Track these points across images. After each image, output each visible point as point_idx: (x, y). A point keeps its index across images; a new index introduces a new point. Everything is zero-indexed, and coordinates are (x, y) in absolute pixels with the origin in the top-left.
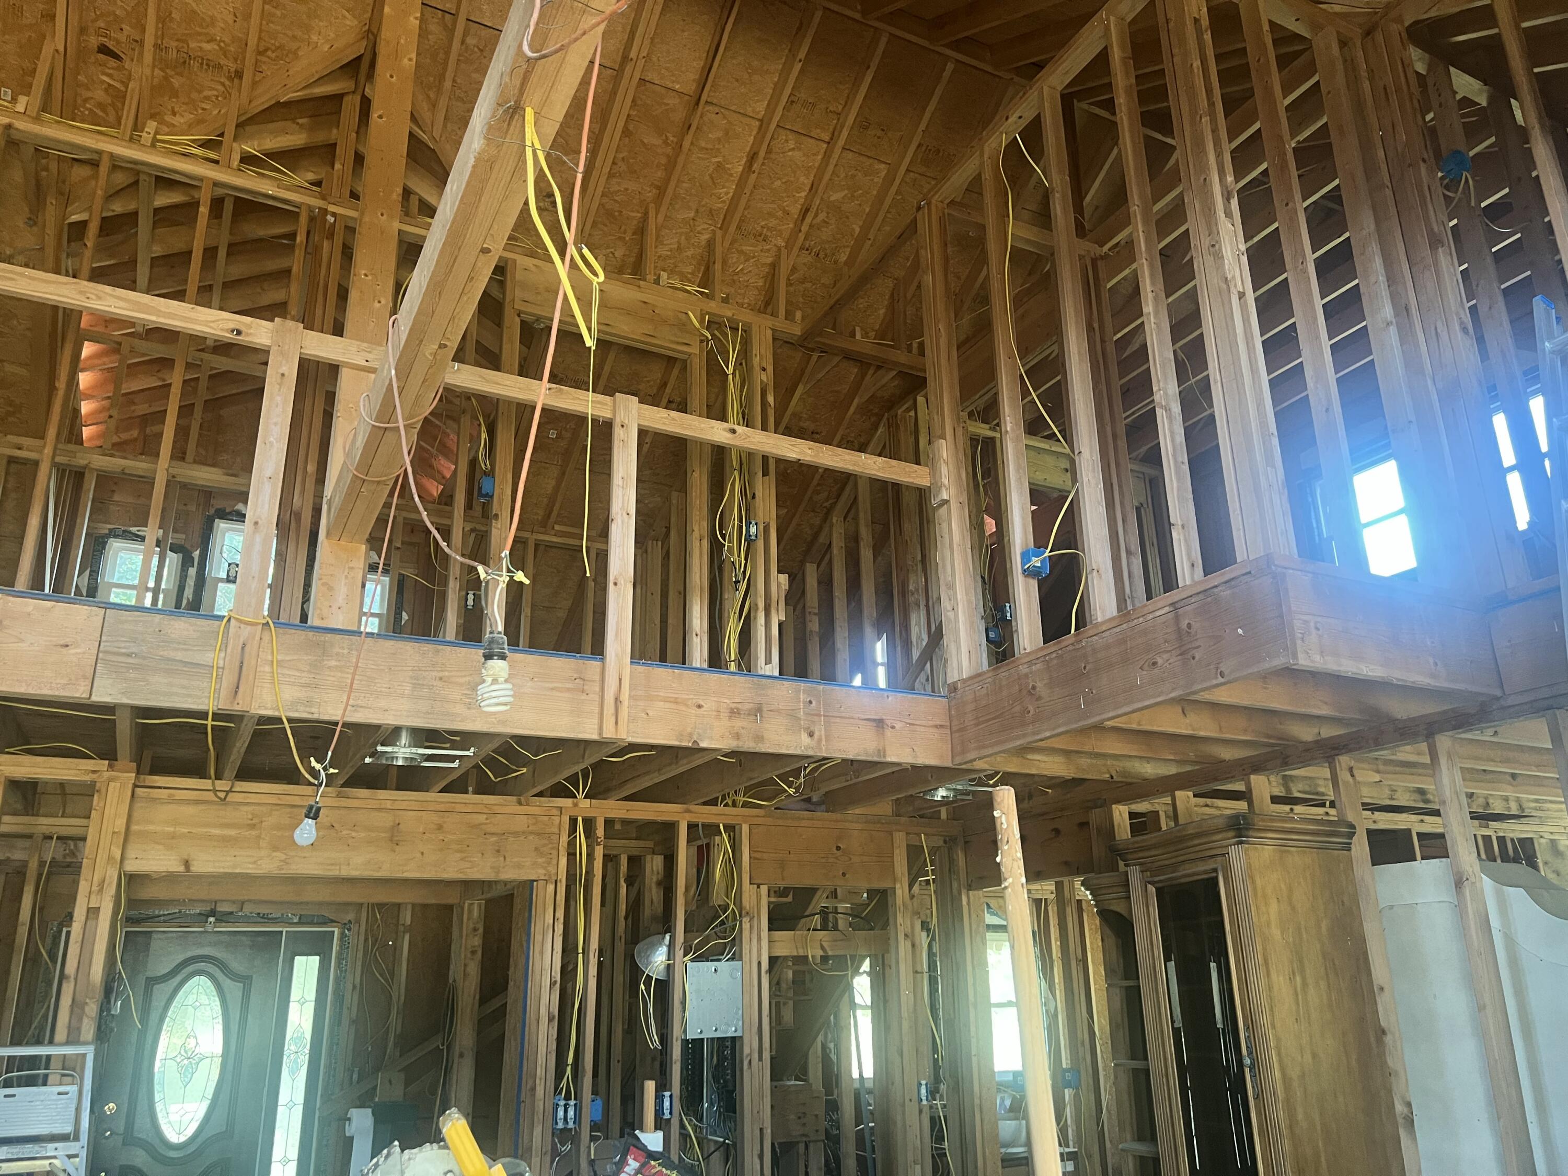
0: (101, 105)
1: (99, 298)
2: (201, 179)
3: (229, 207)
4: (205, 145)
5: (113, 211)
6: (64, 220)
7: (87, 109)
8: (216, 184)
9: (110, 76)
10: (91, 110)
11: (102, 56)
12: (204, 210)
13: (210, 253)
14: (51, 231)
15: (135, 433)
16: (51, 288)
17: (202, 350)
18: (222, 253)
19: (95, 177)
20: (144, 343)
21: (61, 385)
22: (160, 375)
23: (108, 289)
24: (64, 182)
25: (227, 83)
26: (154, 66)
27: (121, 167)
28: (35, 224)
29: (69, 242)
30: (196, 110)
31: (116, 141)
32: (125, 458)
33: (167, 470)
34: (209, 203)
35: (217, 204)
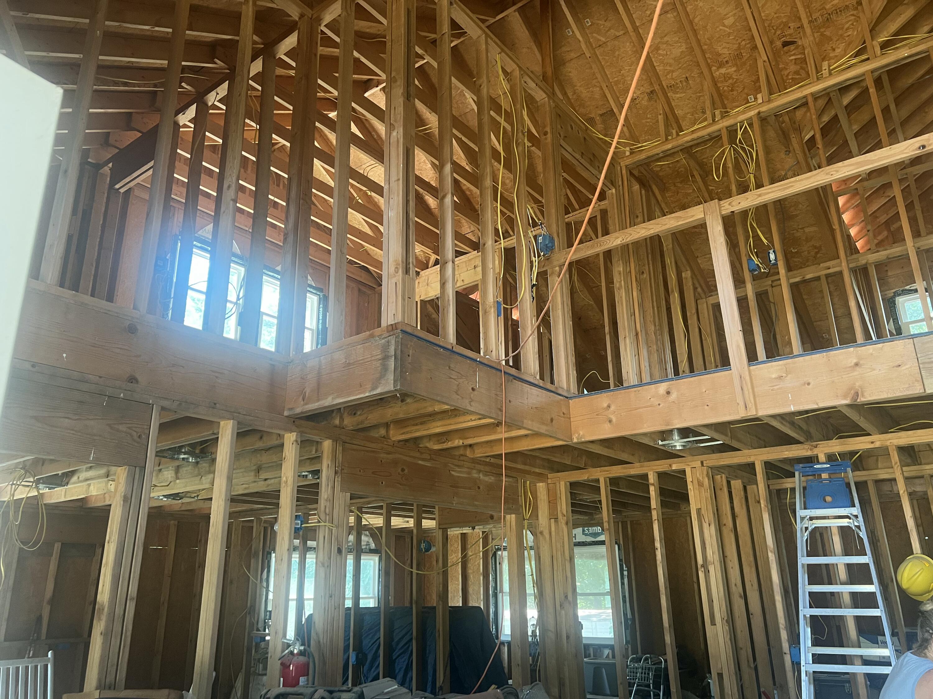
0: (797, 73)
1: (837, 171)
2: (863, 74)
3: (885, 79)
4: (857, 55)
5: (824, 122)
6: (802, 141)
7: (790, 79)
8: (873, 71)
9: (794, 55)
10: (792, 78)
11: (785, 48)
12: (872, 90)
13: (886, 111)
14: (798, 151)
15: (885, 233)
16: (812, 180)
17: (905, 168)
18: (893, 107)
19: (809, 109)
20: (870, 182)
21: (836, 227)
22: (886, 194)
23: (840, 164)
24: (794, 123)
25: (855, 12)
26: (813, 33)
27: (819, 97)
28: (790, 152)
29: (809, 151)
30: (845, 40)
31: (810, 85)
32: (886, 250)
33: (914, 246)
34: (873, 84)
35: (878, 82)
